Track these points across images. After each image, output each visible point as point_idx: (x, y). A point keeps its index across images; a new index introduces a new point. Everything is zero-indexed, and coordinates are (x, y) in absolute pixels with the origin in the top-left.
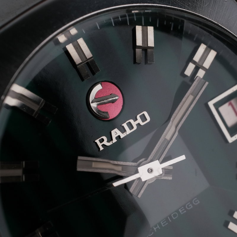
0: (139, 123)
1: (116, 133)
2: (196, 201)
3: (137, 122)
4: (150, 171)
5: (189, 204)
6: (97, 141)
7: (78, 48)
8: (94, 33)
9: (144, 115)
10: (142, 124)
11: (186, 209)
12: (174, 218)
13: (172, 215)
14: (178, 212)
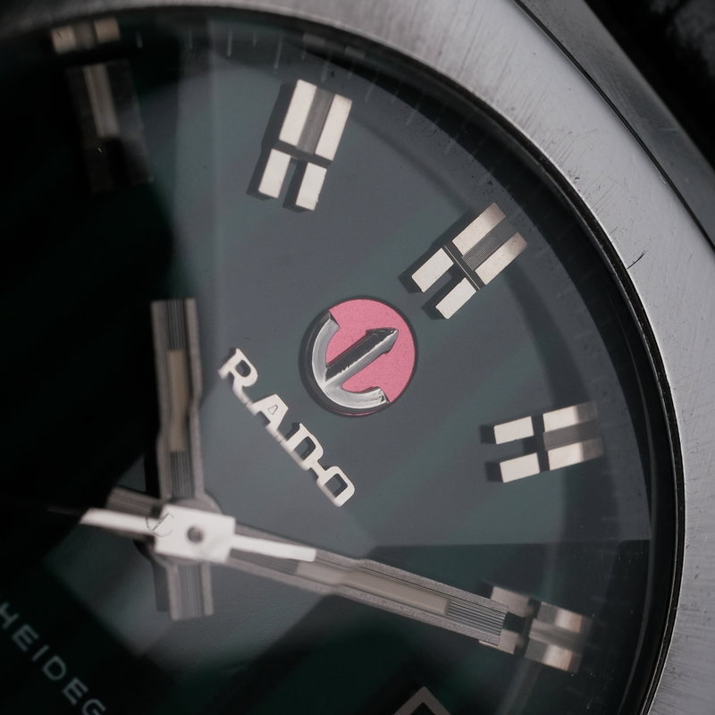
0: (318, 477)
1: (275, 409)
3: (319, 470)
4: (195, 536)
6: (239, 356)
9: (344, 486)
10: (321, 484)
11: (81, 701)
12: (46, 669)
13: (56, 659)
14: (67, 680)
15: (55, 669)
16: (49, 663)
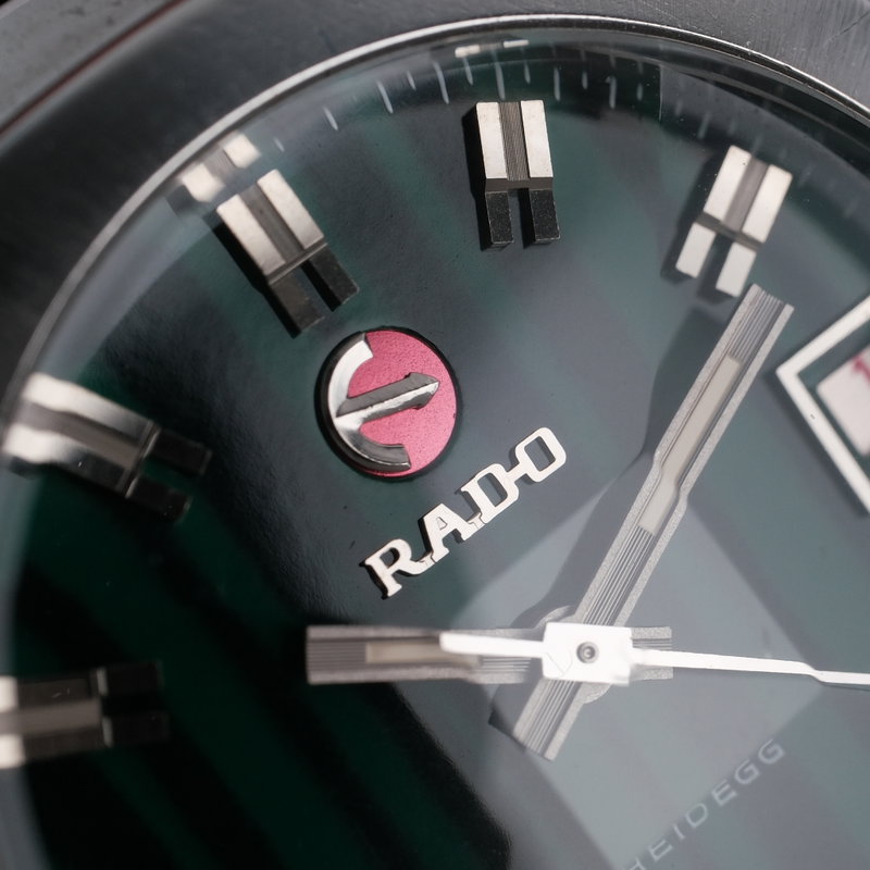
0: (526, 475)
1: (441, 522)
3: (518, 472)
4: (586, 653)
6: (375, 561)
7: (263, 210)
8: (320, 145)
9: (539, 441)
10: (538, 476)
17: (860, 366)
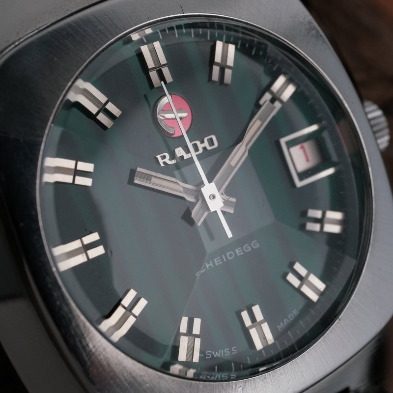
0: (206, 147)
1: (179, 152)
2: (255, 244)
3: (203, 145)
4: (212, 197)
5: (248, 246)
6: (159, 157)
9: (211, 138)
10: (209, 148)
11: (243, 251)
12: (229, 258)
13: (228, 254)
14: (235, 253)
15: (231, 255)
16: (228, 256)
17: (302, 147)
